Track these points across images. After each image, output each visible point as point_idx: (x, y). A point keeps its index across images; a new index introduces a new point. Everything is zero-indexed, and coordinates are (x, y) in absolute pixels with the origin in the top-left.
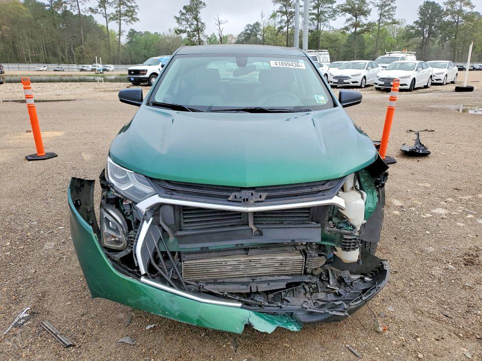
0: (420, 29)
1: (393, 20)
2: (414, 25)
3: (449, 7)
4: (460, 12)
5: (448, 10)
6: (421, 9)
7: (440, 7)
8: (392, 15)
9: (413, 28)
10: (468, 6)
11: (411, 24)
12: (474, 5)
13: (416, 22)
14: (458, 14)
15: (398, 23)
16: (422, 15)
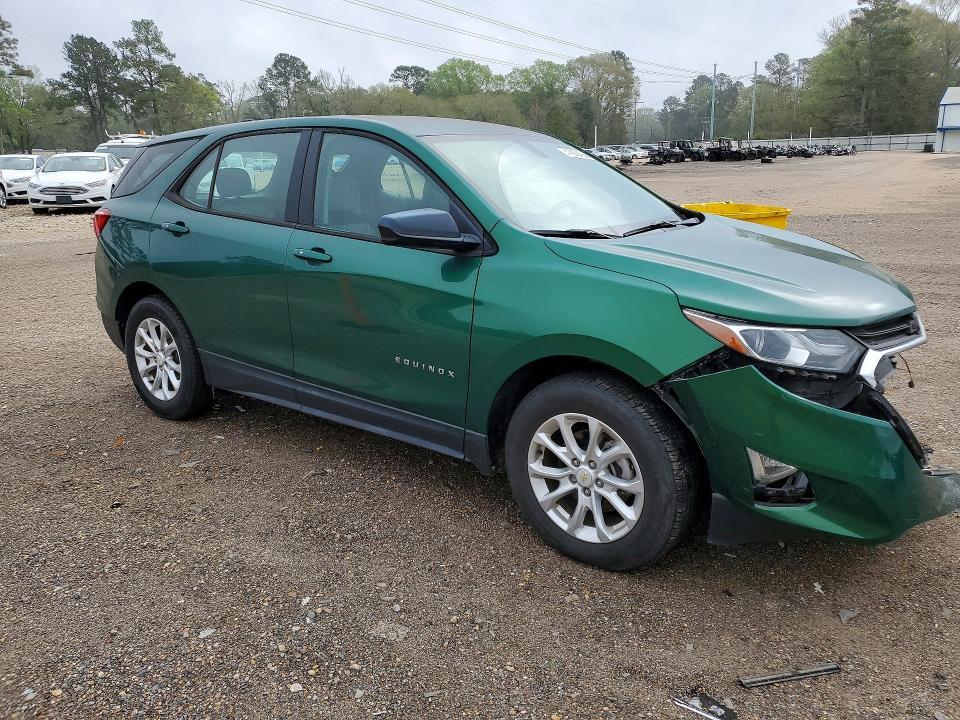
0: (79, 89)
1: (16, 66)
2: (65, 81)
3: (128, 53)
4: (150, 64)
5: (125, 58)
6: (70, 50)
7: (108, 50)
8: (11, 56)
9: (64, 87)
10: (163, 54)
11: (58, 78)
12: (172, 53)
13: (67, 75)
14: (148, 67)
15: (29, 74)
16: (74, 62)
